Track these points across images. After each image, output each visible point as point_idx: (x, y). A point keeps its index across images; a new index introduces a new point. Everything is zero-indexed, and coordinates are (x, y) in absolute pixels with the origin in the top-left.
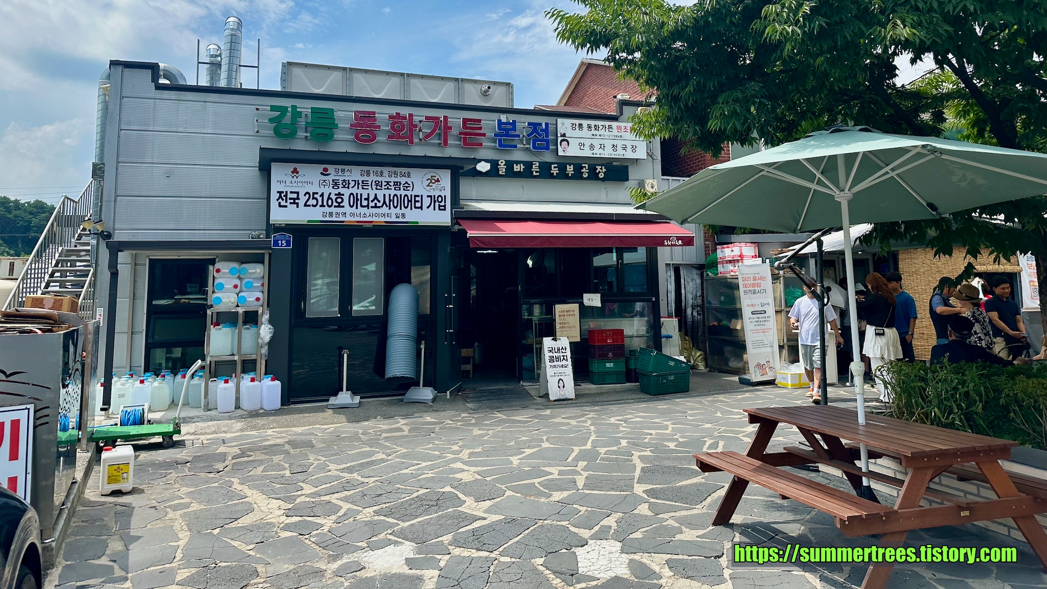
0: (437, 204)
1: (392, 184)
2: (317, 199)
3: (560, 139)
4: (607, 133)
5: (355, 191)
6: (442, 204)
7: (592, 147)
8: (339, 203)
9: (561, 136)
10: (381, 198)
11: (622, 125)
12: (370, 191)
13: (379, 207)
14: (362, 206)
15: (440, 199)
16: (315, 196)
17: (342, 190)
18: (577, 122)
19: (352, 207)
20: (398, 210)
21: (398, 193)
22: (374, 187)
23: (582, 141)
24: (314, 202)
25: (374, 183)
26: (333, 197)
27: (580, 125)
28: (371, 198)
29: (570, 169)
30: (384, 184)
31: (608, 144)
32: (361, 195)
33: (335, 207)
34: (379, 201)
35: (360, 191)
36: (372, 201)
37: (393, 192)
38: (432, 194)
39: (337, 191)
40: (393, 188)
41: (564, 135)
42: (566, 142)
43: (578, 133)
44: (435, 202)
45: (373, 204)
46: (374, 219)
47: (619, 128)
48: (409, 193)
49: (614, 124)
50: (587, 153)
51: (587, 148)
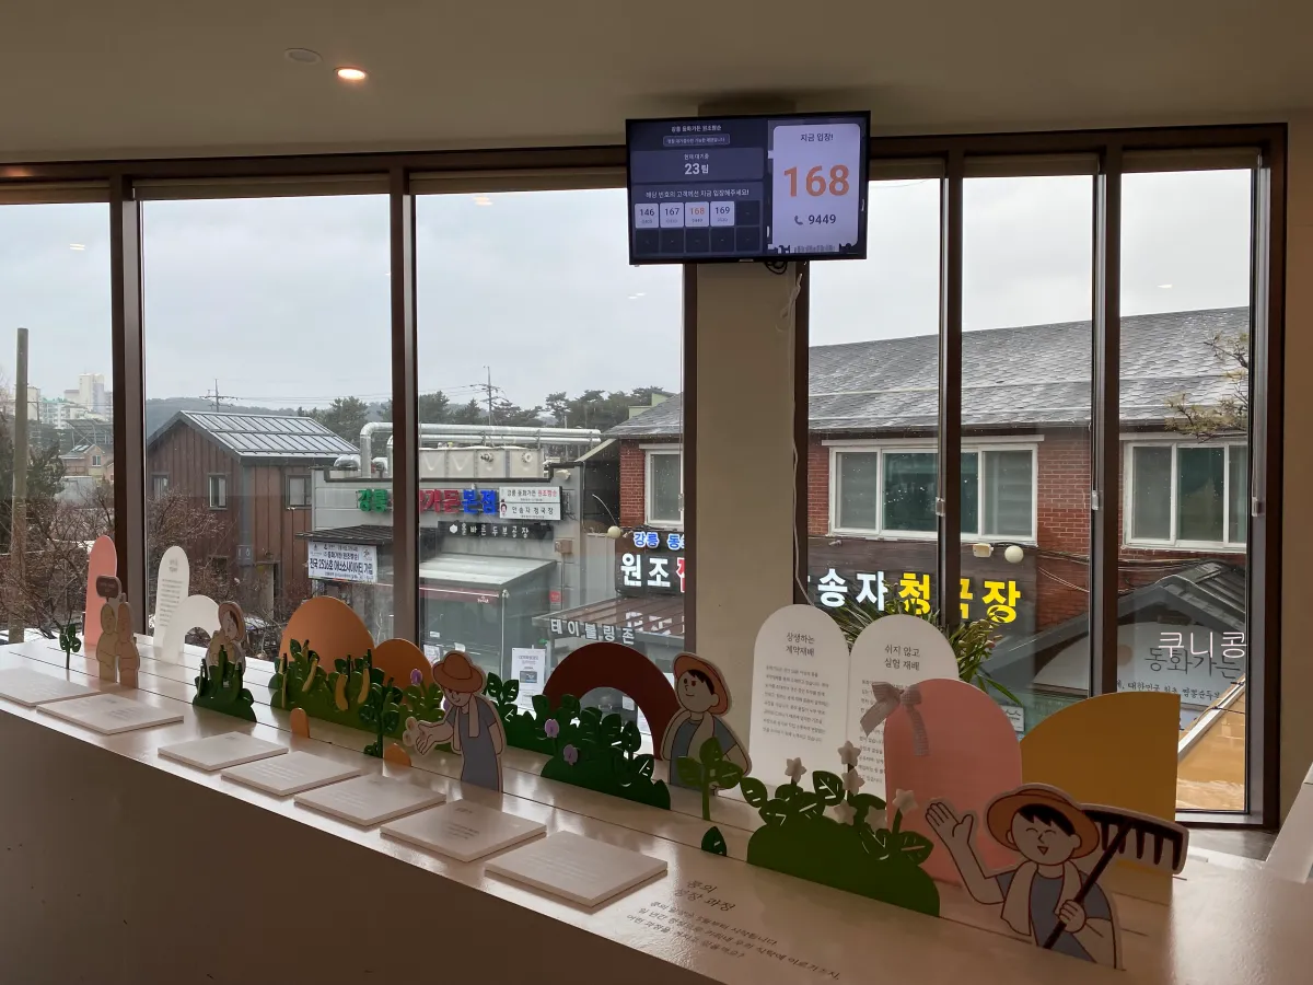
3: (500, 504)
4: (531, 497)
7: (521, 510)
9: (501, 501)
11: (542, 489)
18: (511, 488)
23: (515, 505)
27: (514, 492)
28: (343, 564)
31: (532, 507)
34: (346, 567)
42: (504, 507)
43: (512, 499)
47: (539, 492)
49: (537, 489)
50: (518, 516)
51: (518, 512)
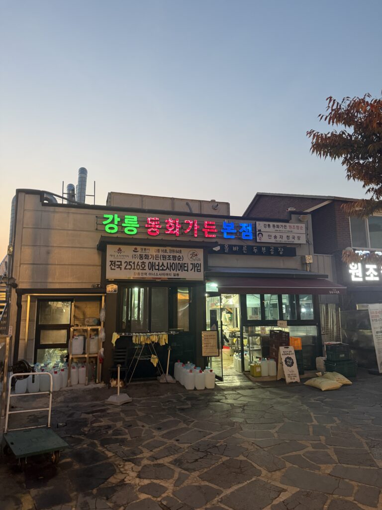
0: (196, 268)
1: (171, 257)
2: (131, 265)
3: (258, 233)
4: (284, 229)
5: (151, 260)
6: (199, 268)
7: (275, 237)
8: (143, 268)
9: (259, 231)
10: (166, 265)
11: (292, 225)
12: (159, 261)
13: (165, 270)
14: (155, 269)
15: (198, 266)
16: (131, 263)
17: (145, 260)
18: (267, 223)
19: (150, 270)
20: (175, 272)
21: (175, 262)
22: (162, 259)
23: (270, 234)
24: (130, 267)
25: (162, 256)
26: (140, 264)
27: (269, 225)
28: (160, 265)
29: (264, 249)
30: (167, 257)
31: (285, 236)
32: (155, 263)
33: (141, 269)
34: (165, 267)
35: (155, 261)
36: (161, 266)
37: (172, 262)
38: (193, 262)
39: (142, 261)
40: (172, 259)
41: (260, 231)
42: (260, 235)
43: (267, 229)
44: (195, 267)
45: (161, 268)
46: (162, 277)
47: (290, 227)
48: (181, 262)
49: (287, 224)
50: (273, 240)
51: (273, 237)
